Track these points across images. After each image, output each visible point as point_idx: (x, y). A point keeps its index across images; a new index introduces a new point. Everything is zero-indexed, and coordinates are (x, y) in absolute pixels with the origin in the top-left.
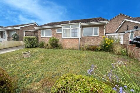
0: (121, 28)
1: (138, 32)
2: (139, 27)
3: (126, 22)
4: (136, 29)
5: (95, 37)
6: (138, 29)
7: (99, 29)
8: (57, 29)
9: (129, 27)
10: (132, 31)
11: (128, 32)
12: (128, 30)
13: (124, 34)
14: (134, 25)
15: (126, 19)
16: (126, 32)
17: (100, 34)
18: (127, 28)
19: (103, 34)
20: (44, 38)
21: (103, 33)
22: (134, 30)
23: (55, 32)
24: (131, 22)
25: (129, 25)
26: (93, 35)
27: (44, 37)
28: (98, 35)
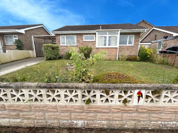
0: (148, 37)
1: (168, 42)
2: (168, 37)
3: (154, 30)
4: (165, 39)
5: (130, 46)
6: (168, 39)
7: (135, 38)
8: (84, 36)
9: (157, 37)
10: (160, 41)
11: (156, 41)
12: (156, 39)
13: (150, 43)
14: (164, 34)
15: (155, 27)
16: (153, 42)
17: (135, 44)
18: (155, 37)
19: (137, 44)
20: (64, 47)
21: (138, 42)
22: (163, 40)
23: (82, 39)
24: (160, 31)
25: (157, 34)
26: (128, 45)
27: (65, 45)
28: (133, 45)
